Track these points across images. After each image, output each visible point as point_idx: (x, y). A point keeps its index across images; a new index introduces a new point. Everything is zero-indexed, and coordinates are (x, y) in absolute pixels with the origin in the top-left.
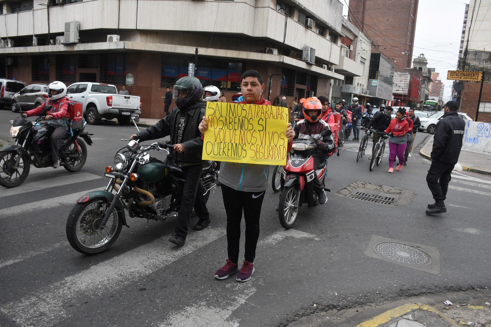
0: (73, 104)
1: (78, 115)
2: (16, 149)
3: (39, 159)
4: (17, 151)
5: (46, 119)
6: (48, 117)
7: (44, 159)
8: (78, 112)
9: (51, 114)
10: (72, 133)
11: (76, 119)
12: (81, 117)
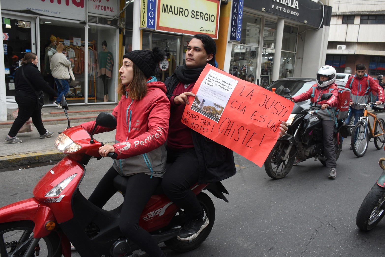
0: (342, 92)
1: (345, 104)
2: (289, 139)
3: (303, 150)
4: (290, 140)
5: (322, 108)
6: (325, 106)
7: (309, 151)
8: (345, 101)
9: (326, 103)
10: (337, 123)
11: (343, 108)
12: (347, 107)
